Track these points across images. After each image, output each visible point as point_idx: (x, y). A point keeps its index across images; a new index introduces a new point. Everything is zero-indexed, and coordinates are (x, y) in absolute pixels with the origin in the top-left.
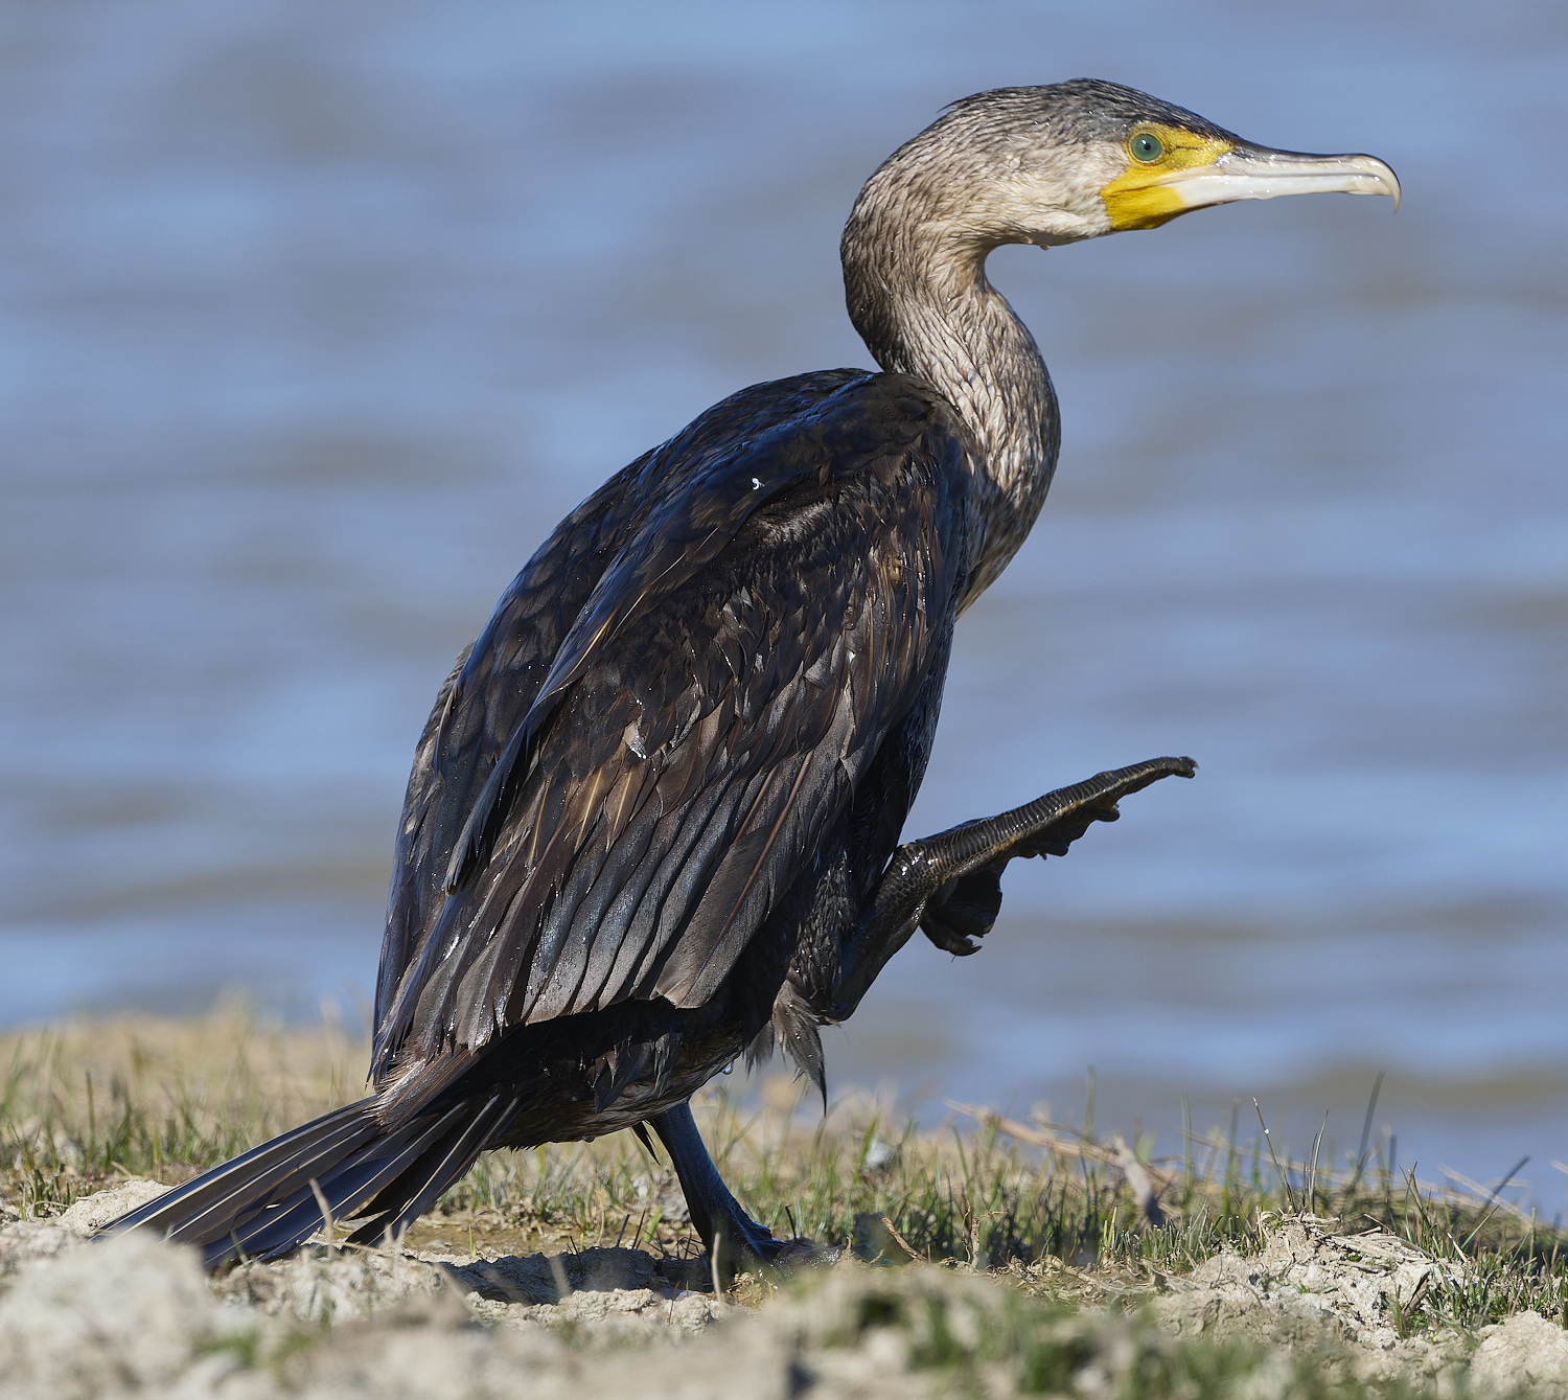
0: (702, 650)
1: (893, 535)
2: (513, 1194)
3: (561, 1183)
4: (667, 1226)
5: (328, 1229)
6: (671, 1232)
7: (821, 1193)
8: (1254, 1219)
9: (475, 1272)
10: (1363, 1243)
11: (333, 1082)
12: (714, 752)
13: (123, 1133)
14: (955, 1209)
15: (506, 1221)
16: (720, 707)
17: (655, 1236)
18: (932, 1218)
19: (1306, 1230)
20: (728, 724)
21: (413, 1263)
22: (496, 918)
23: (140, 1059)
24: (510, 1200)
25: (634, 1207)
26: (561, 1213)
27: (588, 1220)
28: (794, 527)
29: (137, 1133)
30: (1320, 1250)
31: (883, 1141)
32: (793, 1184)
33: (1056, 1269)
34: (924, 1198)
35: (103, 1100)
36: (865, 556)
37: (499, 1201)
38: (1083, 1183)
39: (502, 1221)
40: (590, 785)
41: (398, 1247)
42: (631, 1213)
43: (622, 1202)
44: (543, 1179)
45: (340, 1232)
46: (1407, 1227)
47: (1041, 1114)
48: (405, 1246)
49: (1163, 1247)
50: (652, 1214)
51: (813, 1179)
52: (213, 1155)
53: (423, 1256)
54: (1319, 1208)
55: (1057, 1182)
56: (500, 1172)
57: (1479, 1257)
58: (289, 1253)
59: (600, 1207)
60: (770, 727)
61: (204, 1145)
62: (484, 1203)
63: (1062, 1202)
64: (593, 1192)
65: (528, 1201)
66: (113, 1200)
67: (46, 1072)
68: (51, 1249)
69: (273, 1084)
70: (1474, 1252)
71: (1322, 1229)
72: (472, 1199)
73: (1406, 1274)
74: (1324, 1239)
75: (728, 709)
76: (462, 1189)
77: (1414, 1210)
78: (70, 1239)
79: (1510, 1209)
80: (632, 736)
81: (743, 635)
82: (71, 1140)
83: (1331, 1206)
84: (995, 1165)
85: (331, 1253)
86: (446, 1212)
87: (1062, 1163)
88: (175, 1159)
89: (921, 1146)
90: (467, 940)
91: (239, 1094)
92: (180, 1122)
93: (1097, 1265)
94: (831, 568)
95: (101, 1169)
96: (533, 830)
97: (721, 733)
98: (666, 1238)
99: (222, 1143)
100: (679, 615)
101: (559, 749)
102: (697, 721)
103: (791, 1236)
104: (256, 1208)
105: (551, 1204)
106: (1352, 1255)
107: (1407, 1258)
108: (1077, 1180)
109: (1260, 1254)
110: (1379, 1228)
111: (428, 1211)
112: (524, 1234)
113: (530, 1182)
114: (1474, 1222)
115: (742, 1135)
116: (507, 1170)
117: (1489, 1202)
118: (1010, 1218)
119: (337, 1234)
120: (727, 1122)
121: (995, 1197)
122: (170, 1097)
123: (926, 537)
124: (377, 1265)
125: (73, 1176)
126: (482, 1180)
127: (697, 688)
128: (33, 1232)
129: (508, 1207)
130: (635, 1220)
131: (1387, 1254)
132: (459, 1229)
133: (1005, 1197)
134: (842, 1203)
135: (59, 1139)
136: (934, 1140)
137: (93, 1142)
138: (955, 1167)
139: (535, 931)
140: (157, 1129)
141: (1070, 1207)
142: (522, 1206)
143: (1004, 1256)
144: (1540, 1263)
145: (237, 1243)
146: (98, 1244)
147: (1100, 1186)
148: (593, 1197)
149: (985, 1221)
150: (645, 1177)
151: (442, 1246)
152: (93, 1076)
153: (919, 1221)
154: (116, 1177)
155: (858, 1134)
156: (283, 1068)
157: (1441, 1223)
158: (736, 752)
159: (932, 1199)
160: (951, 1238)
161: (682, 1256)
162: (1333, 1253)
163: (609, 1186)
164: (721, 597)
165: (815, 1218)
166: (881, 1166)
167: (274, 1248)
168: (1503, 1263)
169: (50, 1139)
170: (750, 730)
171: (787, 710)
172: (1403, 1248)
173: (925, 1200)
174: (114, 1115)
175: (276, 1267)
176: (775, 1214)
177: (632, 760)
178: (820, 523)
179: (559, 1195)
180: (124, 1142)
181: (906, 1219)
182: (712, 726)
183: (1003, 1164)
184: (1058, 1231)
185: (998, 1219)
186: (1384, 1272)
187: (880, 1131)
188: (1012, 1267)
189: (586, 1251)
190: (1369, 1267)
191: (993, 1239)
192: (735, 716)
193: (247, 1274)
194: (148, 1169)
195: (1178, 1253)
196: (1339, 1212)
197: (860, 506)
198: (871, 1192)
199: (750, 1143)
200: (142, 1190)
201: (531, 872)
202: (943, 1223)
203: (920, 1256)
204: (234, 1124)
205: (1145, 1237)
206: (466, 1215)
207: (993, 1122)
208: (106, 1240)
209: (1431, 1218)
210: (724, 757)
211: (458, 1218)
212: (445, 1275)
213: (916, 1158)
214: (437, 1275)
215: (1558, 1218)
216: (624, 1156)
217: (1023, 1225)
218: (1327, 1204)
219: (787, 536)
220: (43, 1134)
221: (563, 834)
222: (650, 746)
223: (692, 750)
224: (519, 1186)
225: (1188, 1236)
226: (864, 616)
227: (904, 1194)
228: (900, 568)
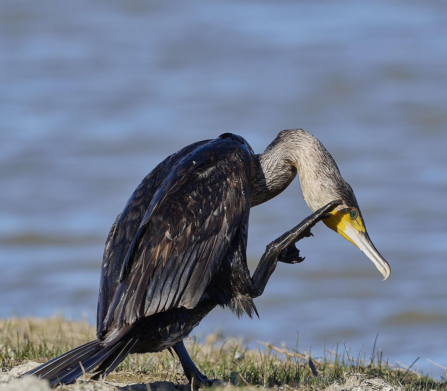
0: (184, 208)
1: (233, 174)
2: (135, 366)
3: (149, 363)
4: (179, 375)
5: (84, 376)
6: (180, 377)
7: (222, 366)
8: (342, 374)
9: (125, 388)
10: (373, 381)
11: (86, 335)
12: (191, 237)
13: (27, 348)
14: (259, 371)
15: (134, 374)
16: (191, 224)
17: (175, 378)
18: (253, 374)
19: (357, 377)
20: (194, 229)
21: (108, 385)
22: (134, 287)
23: (32, 328)
24: (135, 368)
25: (169, 370)
26: (149, 371)
27: (157, 373)
28: (206, 174)
29: (31, 349)
30: (361, 383)
31: (239, 352)
32: (214, 364)
33: (287, 388)
34: (251, 368)
35: (21, 339)
36: (226, 180)
37: (132, 368)
38: (295, 364)
39: (133, 374)
40: (157, 248)
41: (104, 381)
42: (169, 372)
43: (166, 368)
44: (144, 362)
45: (87, 376)
46: (385, 377)
47: (283, 344)
48: (106, 380)
49: (317, 382)
50: (174, 372)
51: (219, 362)
52: (52, 355)
53: (110, 383)
54: (361, 371)
55: (288, 364)
56: (132, 360)
57: (405, 385)
58: (73, 382)
59: (160, 370)
60: (205, 229)
61: (50, 352)
62: (128, 369)
63: (289, 369)
64: (158, 366)
65: (140, 368)
66: (24, 367)
67: (6, 331)
68: (7, 381)
69: (69, 335)
70: (404, 384)
71: (362, 377)
72: (124, 367)
73: (385, 390)
74: (362, 380)
75: (193, 225)
76: (121, 364)
77: (387, 372)
78: (12, 378)
79: (414, 372)
80: (168, 234)
81: (195, 204)
82: (12, 350)
83: (364, 371)
84: (270, 359)
85: (85, 382)
86: (117, 371)
87: (289, 358)
88: (41, 356)
89: (250, 353)
90: (126, 294)
91: (59, 338)
92: (43, 346)
93: (299, 387)
94: (217, 184)
95: (21, 358)
96: (142, 262)
97: (192, 231)
98: (178, 379)
99: (55, 352)
100: (177, 199)
101: (147, 239)
102: (185, 228)
103: (213, 378)
104: (64, 370)
105: (146, 369)
106: (370, 384)
107: (385, 385)
108: (293, 363)
109: (344, 384)
110: (378, 377)
111: (112, 371)
112: (139, 377)
113: (141, 363)
114: (404, 376)
115: (200, 350)
116: (134, 359)
117: (408, 370)
118: (275, 373)
119: (87, 377)
120: (196, 347)
121: (270, 368)
122: (40, 339)
123: (242, 174)
124: (98, 386)
125: (13, 360)
126: (127, 362)
127: (184, 219)
128: (2, 376)
129: (134, 369)
130: (170, 373)
131: (380, 384)
132: (121, 376)
133: (273, 368)
134: (228, 369)
135: (9, 350)
136: (253, 352)
137: (19, 351)
138: (259, 359)
139: (146, 290)
140: (37, 348)
141: (291, 371)
142: (138, 369)
143: (273, 384)
144: (423, 387)
145: (59, 380)
146: (20, 380)
147: (300, 365)
148: (158, 367)
149: (267, 375)
150: (173, 362)
151: (116, 380)
152: (19, 332)
153: (249, 374)
154: (25, 360)
155: (232, 350)
156: (72, 331)
157: (395, 376)
158: (197, 236)
159: (253, 368)
160: (258, 379)
161: (183, 384)
162: (365, 384)
163: (163, 364)
164: (188, 194)
165: (220, 373)
166: (239, 359)
167: (69, 381)
168: (412, 387)
169: (6, 350)
170: (200, 230)
171: (209, 224)
172: (384, 383)
173: (251, 369)
174: (24, 344)
175: (69, 386)
176: (209, 372)
177: (168, 241)
178: (213, 172)
179: (149, 366)
180: (27, 351)
181: (245, 374)
182: (189, 229)
183: (272, 359)
184: (288, 377)
185: (271, 374)
186: (379, 389)
187: (238, 349)
188: (275, 387)
189: (156, 382)
190: (375, 388)
191: (270, 379)
192: (195, 227)
193: (61, 388)
194: (34, 358)
195: (321, 384)
196: (366, 373)
197: (223, 167)
198: (236, 366)
199: (202, 352)
200: (32, 365)
201: (143, 274)
202: (256, 375)
203: (249, 384)
204: (58, 346)
205: (312, 379)
206: (123, 372)
207: (270, 347)
208: (22, 379)
209: (393, 374)
210: (193, 238)
211: (120, 373)
212: (116, 389)
213: (248, 357)
214: (114, 388)
215: (428, 374)
216: (167, 356)
217: (278, 375)
218: (363, 370)
219: (204, 176)
220: (5, 349)
221: (151, 262)
222: (173, 237)
223: (184, 236)
224: (137, 364)
225: (324, 379)
226: (228, 197)
227: (245, 367)
228: (236, 183)
